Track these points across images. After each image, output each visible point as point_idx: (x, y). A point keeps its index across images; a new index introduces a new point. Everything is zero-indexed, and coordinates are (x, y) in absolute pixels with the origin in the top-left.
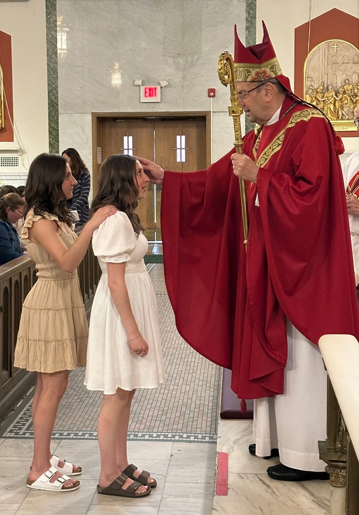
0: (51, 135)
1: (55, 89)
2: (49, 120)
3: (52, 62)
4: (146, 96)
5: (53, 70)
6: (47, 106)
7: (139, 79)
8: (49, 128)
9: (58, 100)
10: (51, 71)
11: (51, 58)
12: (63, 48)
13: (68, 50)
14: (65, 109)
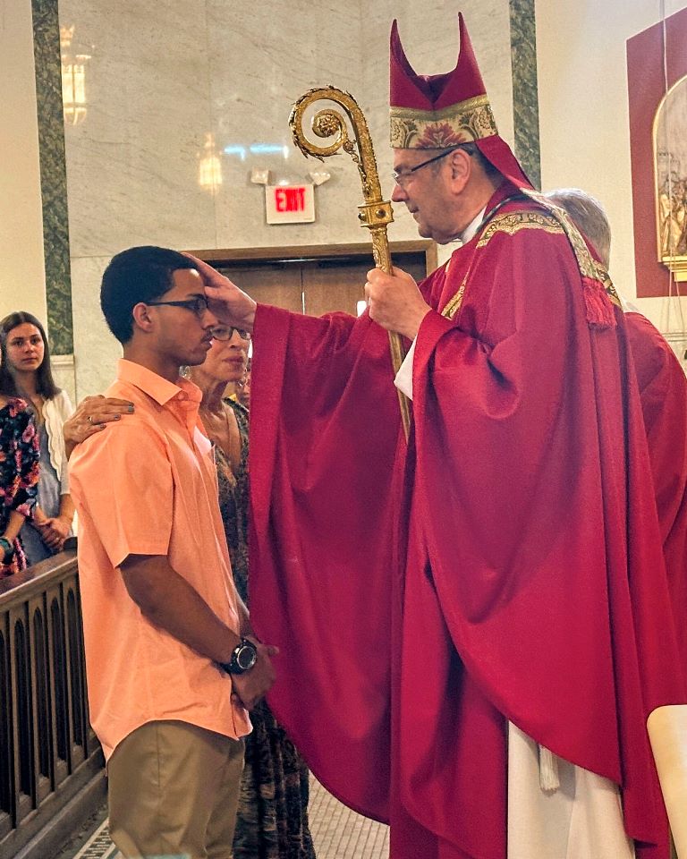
0: (54, 309)
1: (61, 201)
2: (48, 273)
3: (51, 136)
4: (279, 209)
5: (55, 156)
6: (43, 240)
7: (262, 170)
8: (47, 294)
9: (67, 227)
10: (50, 159)
11: (49, 126)
12: (76, 101)
13: (87, 105)
14: (86, 248)
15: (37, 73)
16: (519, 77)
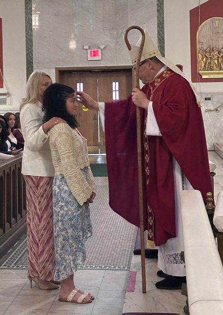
1: (31, 53)
2: (27, 73)
3: (29, 35)
4: (91, 56)
6: (26, 64)
7: (87, 45)
9: (33, 60)
10: (28, 41)
11: (28, 32)
12: (36, 25)
13: (39, 26)
14: (37, 66)
15: (26, 18)
16: (159, 20)
